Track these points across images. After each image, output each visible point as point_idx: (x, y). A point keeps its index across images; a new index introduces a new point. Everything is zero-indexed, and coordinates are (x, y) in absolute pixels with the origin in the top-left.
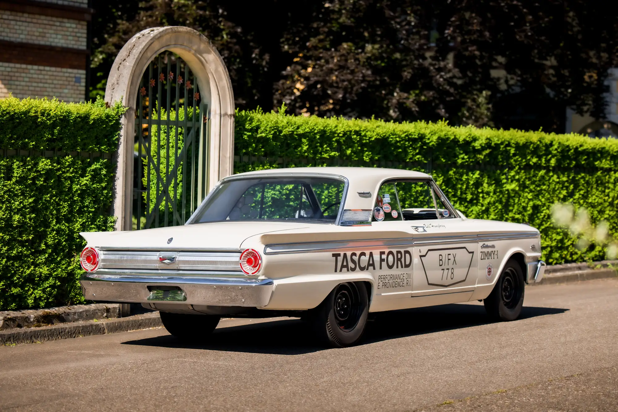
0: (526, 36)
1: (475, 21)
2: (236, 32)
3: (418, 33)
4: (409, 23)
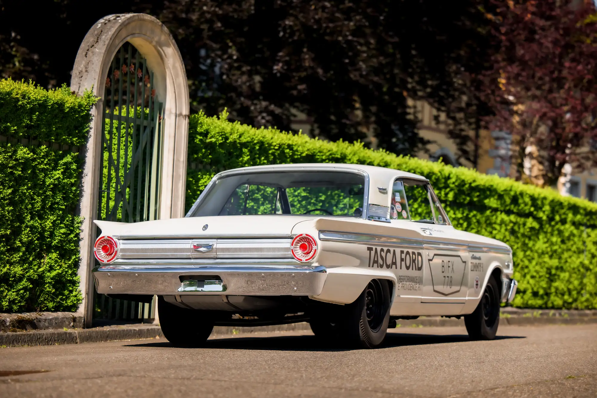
0: (361, 76)
1: (307, 56)
2: (32, 59)
3: (239, 68)
4: (230, 57)
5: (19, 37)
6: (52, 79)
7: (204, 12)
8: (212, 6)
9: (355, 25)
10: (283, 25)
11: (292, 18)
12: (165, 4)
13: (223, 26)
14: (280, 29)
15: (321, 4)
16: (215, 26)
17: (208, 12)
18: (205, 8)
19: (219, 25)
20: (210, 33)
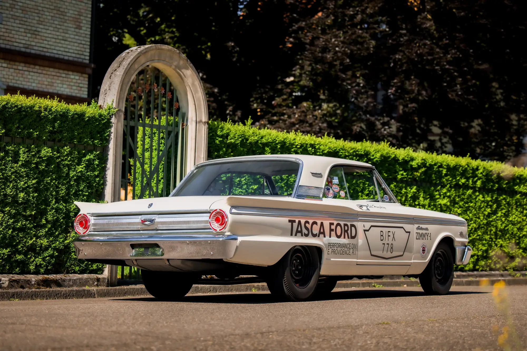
0: (457, 95)
1: (414, 82)
2: (214, 92)
3: (366, 92)
4: (358, 84)
5: (205, 77)
6: (230, 106)
7: (336, 52)
8: (342, 47)
9: (451, 57)
10: (394, 58)
11: (402, 54)
12: (306, 48)
13: (350, 61)
14: (391, 61)
15: (422, 42)
16: (345, 61)
17: (339, 52)
18: (337, 49)
19: (348, 61)
20: (341, 67)
